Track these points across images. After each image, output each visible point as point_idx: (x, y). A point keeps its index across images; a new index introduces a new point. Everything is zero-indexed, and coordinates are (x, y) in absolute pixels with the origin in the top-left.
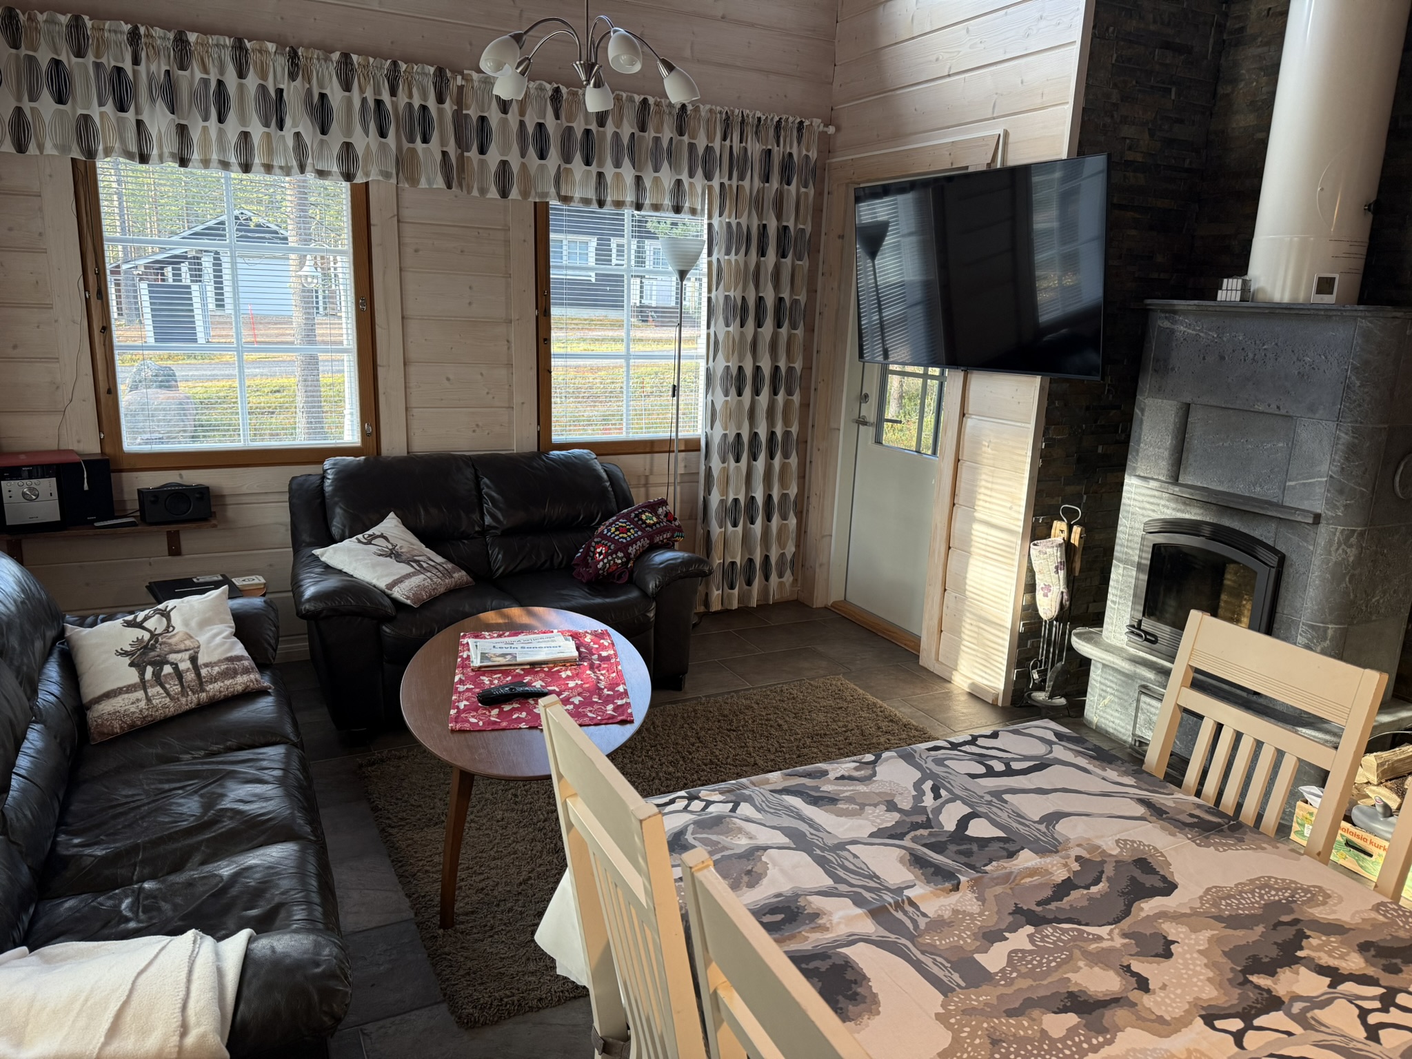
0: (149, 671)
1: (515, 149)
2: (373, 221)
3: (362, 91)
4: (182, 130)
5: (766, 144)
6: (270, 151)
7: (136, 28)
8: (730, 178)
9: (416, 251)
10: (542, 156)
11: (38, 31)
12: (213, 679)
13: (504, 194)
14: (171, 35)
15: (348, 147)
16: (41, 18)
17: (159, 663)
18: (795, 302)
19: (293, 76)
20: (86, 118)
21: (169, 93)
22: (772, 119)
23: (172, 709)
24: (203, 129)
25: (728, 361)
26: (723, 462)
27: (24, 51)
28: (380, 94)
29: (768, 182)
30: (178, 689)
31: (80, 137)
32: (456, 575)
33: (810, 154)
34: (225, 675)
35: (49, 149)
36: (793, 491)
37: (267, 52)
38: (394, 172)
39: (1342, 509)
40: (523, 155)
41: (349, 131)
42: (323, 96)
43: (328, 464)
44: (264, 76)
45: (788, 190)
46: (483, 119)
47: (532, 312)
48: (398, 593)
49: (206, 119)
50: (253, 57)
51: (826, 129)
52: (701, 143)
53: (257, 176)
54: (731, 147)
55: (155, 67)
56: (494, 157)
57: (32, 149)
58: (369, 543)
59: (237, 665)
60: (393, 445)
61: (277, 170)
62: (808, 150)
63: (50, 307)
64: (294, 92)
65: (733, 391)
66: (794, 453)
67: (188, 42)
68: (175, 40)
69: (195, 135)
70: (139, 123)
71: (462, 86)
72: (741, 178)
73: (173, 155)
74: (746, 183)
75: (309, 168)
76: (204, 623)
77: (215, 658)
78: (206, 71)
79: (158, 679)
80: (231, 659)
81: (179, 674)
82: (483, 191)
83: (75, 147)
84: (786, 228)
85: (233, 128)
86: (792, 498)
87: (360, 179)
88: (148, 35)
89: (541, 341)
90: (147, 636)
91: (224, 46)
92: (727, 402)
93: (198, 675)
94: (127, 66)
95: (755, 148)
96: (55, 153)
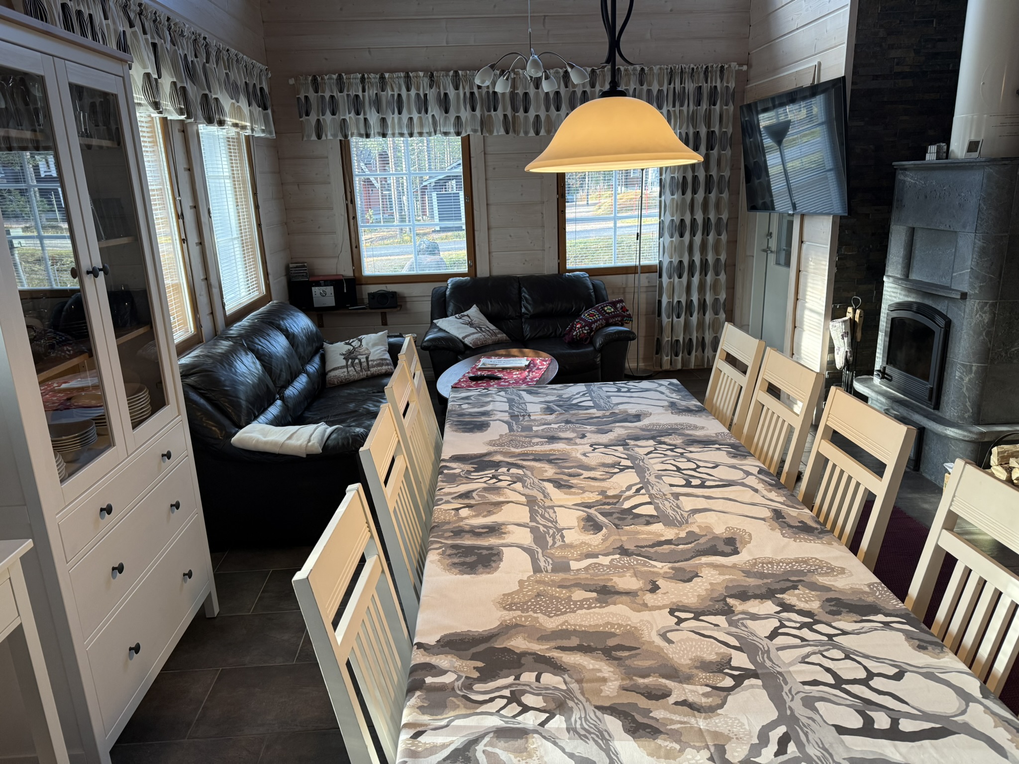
0: (350, 361)
1: (543, 108)
2: (472, 155)
3: (464, 88)
4: (383, 120)
5: (698, 83)
6: (422, 125)
7: (363, 75)
8: (674, 106)
9: (494, 169)
10: (558, 109)
11: (325, 84)
12: (373, 366)
13: (537, 133)
14: (378, 76)
15: (458, 118)
16: (326, 77)
17: (354, 359)
18: (721, 177)
19: (431, 87)
20: (344, 120)
21: (377, 104)
22: (702, 67)
23: (356, 378)
24: (392, 118)
25: (673, 216)
26: (670, 278)
27: (320, 94)
28: (473, 89)
29: (699, 105)
30: (359, 369)
31: (341, 129)
32: (499, 336)
33: (730, 85)
34: (378, 365)
35: (330, 137)
36: (723, 296)
37: (420, 77)
38: (479, 129)
39: (978, 288)
40: (547, 110)
41: (458, 110)
42: (446, 94)
43: (449, 281)
44: (418, 89)
45: (714, 109)
46: (526, 94)
47: (555, 196)
48: (467, 341)
49: (393, 114)
50: (414, 80)
51: (741, 68)
52: (655, 88)
53: (416, 139)
54: (674, 88)
55: (372, 92)
56: (532, 114)
57: (324, 137)
58: (460, 318)
59: (384, 362)
60: (483, 271)
61: (425, 134)
62: (728, 83)
63: (332, 209)
64: (432, 94)
65: (677, 235)
66: (723, 272)
67: (385, 78)
68: (380, 78)
69: (389, 122)
70: (365, 119)
71: (514, 78)
72: (682, 105)
73: (379, 134)
74: (685, 108)
75: (438, 132)
76: (374, 345)
77: (375, 358)
78: (393, 90)
79: (353, 365)
80: (382, 359)
81: (360, 363)
82: (526, 133)
83: (340, 134)
84: (713, 132)
85: (405, 116)
86: (722, 301)
87: (464, 134)
88: (369, 78)
89: (560, 212)
90: (352, 348)
91: (400, 77)
92: (672, 242)
93: (368, 364)
94: (360, 94)
95: (690, 86)
96: (331, 138)
